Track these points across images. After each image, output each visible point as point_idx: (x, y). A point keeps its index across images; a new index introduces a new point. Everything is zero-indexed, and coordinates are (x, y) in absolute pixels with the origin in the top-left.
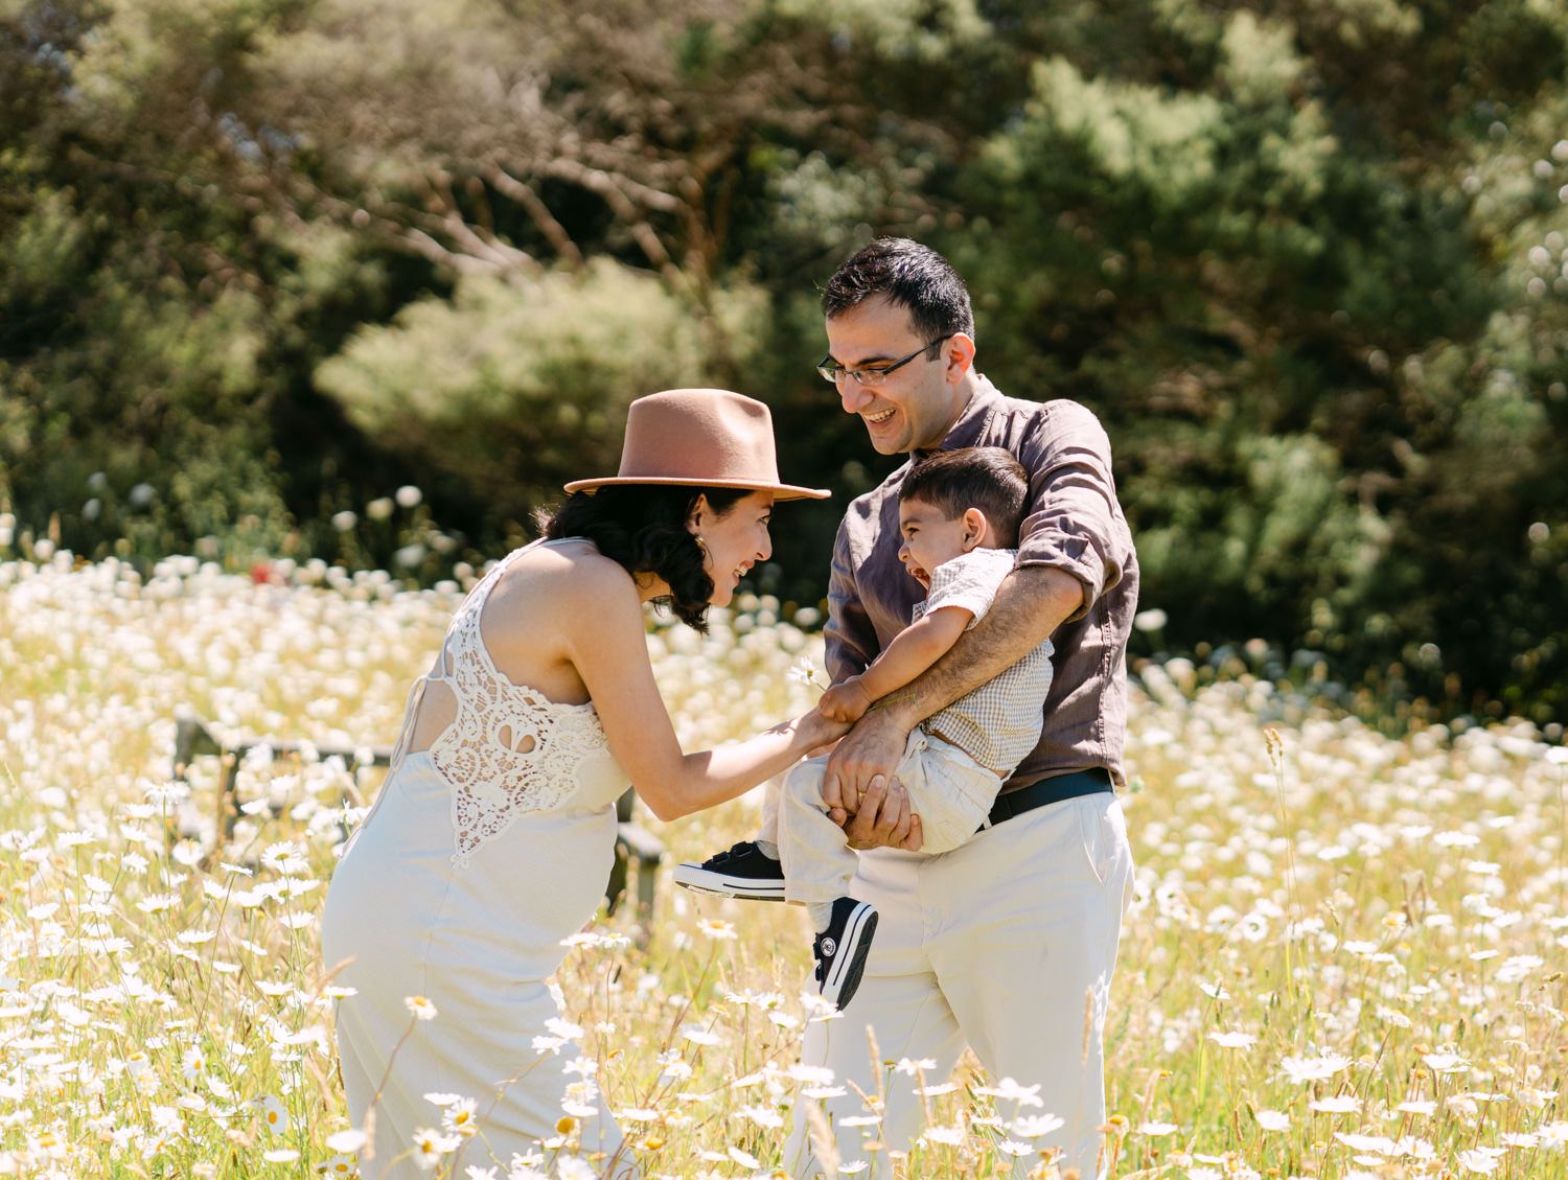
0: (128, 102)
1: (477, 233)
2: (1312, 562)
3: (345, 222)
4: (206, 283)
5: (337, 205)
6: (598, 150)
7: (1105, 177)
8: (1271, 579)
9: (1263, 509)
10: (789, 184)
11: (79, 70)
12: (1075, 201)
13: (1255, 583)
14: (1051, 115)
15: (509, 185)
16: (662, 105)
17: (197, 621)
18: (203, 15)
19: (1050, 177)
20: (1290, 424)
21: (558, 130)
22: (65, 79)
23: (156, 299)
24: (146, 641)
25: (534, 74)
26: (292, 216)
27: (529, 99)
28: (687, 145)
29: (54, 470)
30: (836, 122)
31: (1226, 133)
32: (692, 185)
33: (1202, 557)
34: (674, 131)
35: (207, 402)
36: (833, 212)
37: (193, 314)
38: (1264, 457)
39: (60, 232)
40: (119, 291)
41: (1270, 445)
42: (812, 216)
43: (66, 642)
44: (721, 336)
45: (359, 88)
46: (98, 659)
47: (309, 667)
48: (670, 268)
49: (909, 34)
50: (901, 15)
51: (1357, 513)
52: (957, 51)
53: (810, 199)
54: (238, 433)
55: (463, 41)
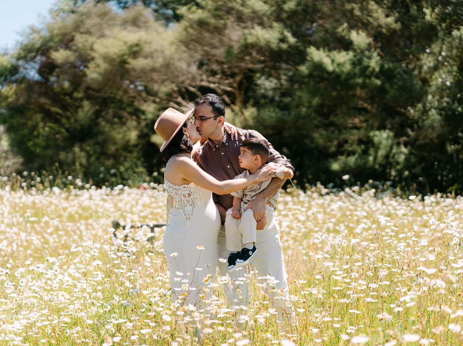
0: (100, 78)
1: (185, 102)
2: (391, 160)
3: (154, 102)
4: (124, 120)
5: (152, 98)
6: (211, 79)
7: (328, 72)
8: (380, 165)
9: (377, 148)
10: (259, 82)
11: (88, 72)
12: (322, 79)
13: (377, 167)
14: (312, 59)
15: (192, 89)
16: (226, 66)
17: (123, 199)
18: (115, 57)
19: (315, 73)
20: (382, 127)
21: (201, 75)
22: (85, 75)
23: (112, 124)
24: (112, 205)
25: (195, 62)
26: (142, 102)
27: (194, 69)
28: (233, 75)
29: (92, 168)
30: (266, 67)
31: (355, 59)
32: (235, 85)
33: (363, 161)
34: (229, 73)
35: (127, 148)
36: (270, 88)
37: (121, 127)
38: (376, 136)
39: (88, 111)
40: (103, 123)
41: (377, 133)
42: (266, 89)
43: (93, 207)
44: (245, 120)
45: (153, 70)
46: (101, 210)
47: (150, 207)
48: (232, 106)
49: (278, 44)
50: (275, 39)
51: (400, 147)
52: (290, 46)
53: (264, 85)
54: (135, 154)
55: (176, 56)
